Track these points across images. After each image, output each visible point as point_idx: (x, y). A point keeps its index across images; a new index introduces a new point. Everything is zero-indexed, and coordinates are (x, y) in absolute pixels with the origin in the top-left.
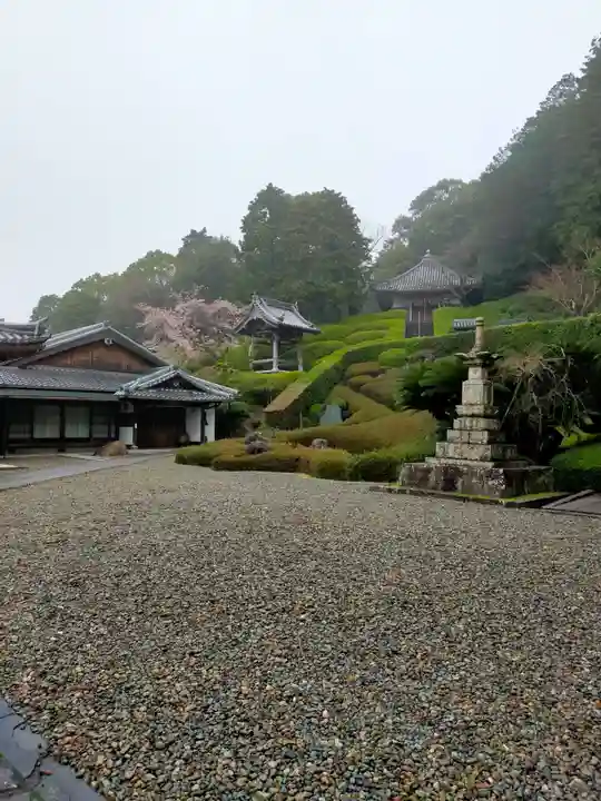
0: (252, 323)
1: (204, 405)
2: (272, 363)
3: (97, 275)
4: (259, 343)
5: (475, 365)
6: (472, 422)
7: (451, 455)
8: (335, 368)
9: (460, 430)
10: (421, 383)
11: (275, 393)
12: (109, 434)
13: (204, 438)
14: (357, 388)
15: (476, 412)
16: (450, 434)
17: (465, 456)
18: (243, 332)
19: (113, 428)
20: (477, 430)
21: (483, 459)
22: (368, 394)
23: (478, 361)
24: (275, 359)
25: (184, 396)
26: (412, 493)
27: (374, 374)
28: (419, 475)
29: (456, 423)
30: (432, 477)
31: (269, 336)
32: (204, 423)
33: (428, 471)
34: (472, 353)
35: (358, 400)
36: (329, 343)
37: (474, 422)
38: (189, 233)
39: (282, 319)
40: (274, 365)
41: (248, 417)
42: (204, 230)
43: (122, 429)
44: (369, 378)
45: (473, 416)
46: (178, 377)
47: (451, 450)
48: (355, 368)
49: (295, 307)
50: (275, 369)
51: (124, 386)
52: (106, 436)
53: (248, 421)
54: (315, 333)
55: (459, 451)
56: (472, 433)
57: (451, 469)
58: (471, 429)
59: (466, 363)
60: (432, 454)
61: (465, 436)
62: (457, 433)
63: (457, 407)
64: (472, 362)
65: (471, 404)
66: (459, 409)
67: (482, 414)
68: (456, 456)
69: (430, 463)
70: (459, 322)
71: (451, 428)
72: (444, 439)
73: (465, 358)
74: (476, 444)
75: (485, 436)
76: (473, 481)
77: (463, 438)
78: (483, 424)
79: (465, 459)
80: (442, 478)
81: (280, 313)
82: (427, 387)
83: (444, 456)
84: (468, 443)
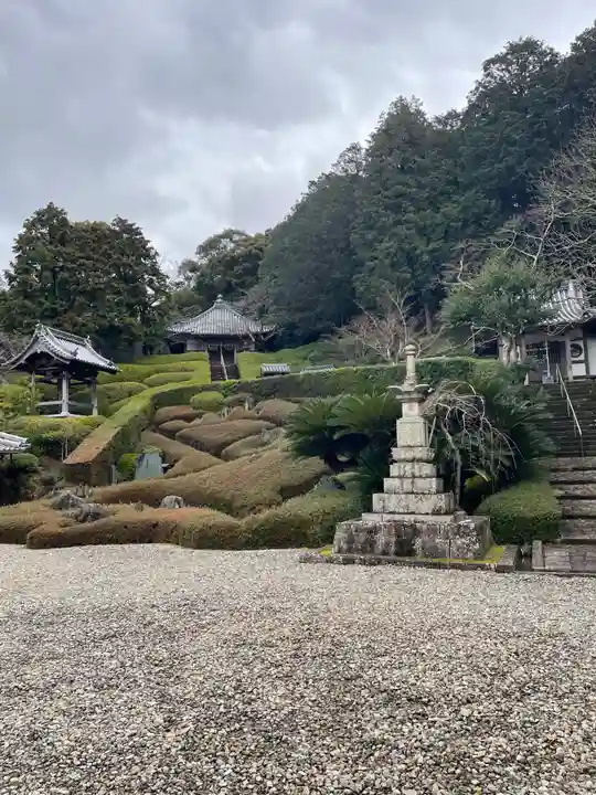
0: (35, 356)
2: (60, 406)
4: (41, 381)
5: (411, 400)
6: (413, 467)
7: (392, 509)
8: (144, 411)
9: (400, 477)
10: (331, 423)
11: (74, 443)
14: (171, 434)
15: (418, 456)
16: (387, 483)
17: (412, 508)
18: (21, 368)
20: (421, 477)
21: (437, 512)
22: (186, 440)
23: (415, 396)
24: (65, 401)
26: (363, 562)
27: (188, 419)
28: (362, 537)
29: (394, 470)
30: (381, 539)
31: (56, 374)
33: (373, 531)
34: (405, 387)
35: (176, 447)
36: (128, 385)
37: (417, 467)
39: (75, 354)
40: (65, 407)
41: (35, 472)
44: (181, 423)
45: (413, 461)
47: (393, 503)
48: (164, 411)
49: (88, 342)
50: (65, 413)
53: (37, 477)
54: (113, 372)
55: (403, 503)
56: (416, 480)
57: (405, 526)
58: (414, 477)
59: (398, 397)
60: (369, 509)
61: (407, 485)
62: (396, 482)
63: (393, 449)
64: (406, 396)
65: (409, 446)
66: (396, 453)
67: (425, 457)
68: (401, 510)
69: (369, 520)
70: (268, 367)
71: (388, 476)
72: (380, 489)
73: (400, 392)
74: (423, 494)
75: (434, 483)
76: (437, 541)
77: (405, 487)
78: (428, 469)
79: (413, 513)
80: (393, 539)
81: (72, 347)
82: (341, 427)
83: (384, 510)
84: (412, 493)
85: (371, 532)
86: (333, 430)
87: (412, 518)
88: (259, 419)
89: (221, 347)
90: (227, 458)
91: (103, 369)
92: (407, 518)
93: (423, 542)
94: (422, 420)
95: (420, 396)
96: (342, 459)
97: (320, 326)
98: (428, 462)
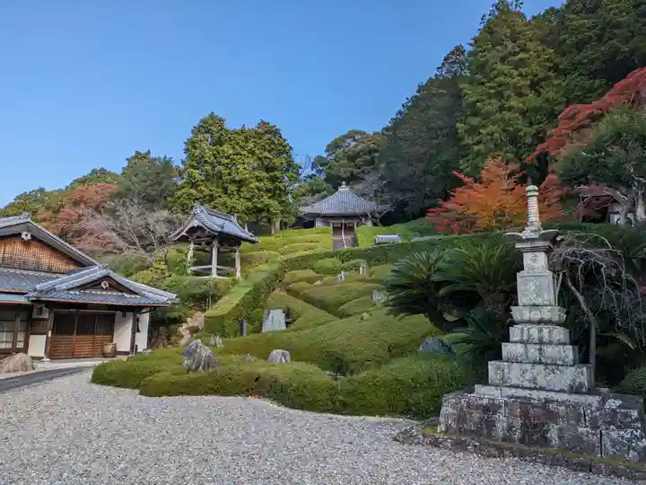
0: (193, 230)
1: (136, 310)
2: (210, 269)
3: (42, 190)
5: (534, 250)
6: (540, 331)
7: (515, 381)
9: (522, 342)
11: (215, 298)
12: (14, 343)
13: (134, 347)
14: (296, 294)
15: (547, 316)
16: (507, 349)
17: (541, 382)
18: (182, 239)
19: (21, 337)
20: (550, 343)
21: (576, 390)
23: (539, 244)
24: (214, 265)
25: (112, 298)
26: (478, 450)
27: (311, 281)
28: (476, 416)
29: (515, 332)
31: (208, 244)
32: (136, 330)
33: (490, 409)
34: (527, 234)
36: (265, 253)
37: (545, 331)
38: (134, 154)
39: (223, 227)
40: (214, 271)
41: (184, 322)
42: (149, 152)
43: (33, 338)
45: (540, 322)
46: (107, 277)
47: (514, 374)
48: (292, 274)
49: (234, 219)
50: (214, 275)
51: (38, 286)
52: (9, 346)
53: (185, 326)
54: (253, 242)
55: (528, 376)
56: (544, 347)
57: (534, 406)
58: (541, 342)
59: (518, 246)
60: (484, 380)
61: (533, 352)
62: (519, 349)
63: (513, 308)
64: (528, 245)
65: (535, 305)
66: (516, 312)
67: (556, 318)
68: (527, 384)
69: (484, 393)
70: (382, 237)
71: (507, 340)
72: (498, 356)
73: (520, 240)
74: (555, 364)
75: (569, 353)
76: (580, 429)
77: (530, 355)
78: (560, 334)
79: (541, 389)
80: (518, 422)
81: (220, 221)
82: (448, 283)
83: (503, 383)
84: (540, 363)
85: (488, 410)
86: (439, 285)
87: (543, 395)
88: (372, 281)
89: (344, 222)
90: (342, 316)
91: (246, 240)
92: (535, 394)
93: (560, 430)
94: (550, 274)
95: (547, 244)
96: (449, 318)
97: (427, 203)
98: (558, 324)
